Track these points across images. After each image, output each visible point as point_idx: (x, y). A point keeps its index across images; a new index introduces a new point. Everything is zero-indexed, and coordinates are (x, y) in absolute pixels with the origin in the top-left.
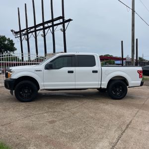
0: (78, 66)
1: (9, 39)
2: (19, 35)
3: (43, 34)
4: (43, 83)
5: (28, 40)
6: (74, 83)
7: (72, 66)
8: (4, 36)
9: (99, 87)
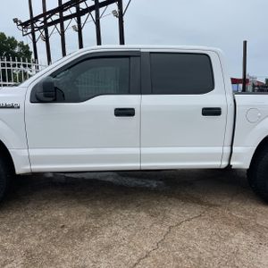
0: (152, 93)
1: (22, 43)
2: (29, 30)
3: (76, 24)
4: (25, 152)
5: (47, 39)
6: (136, 151)
7: (129, 92)
8: (13, 39)
9: (224, 164)
